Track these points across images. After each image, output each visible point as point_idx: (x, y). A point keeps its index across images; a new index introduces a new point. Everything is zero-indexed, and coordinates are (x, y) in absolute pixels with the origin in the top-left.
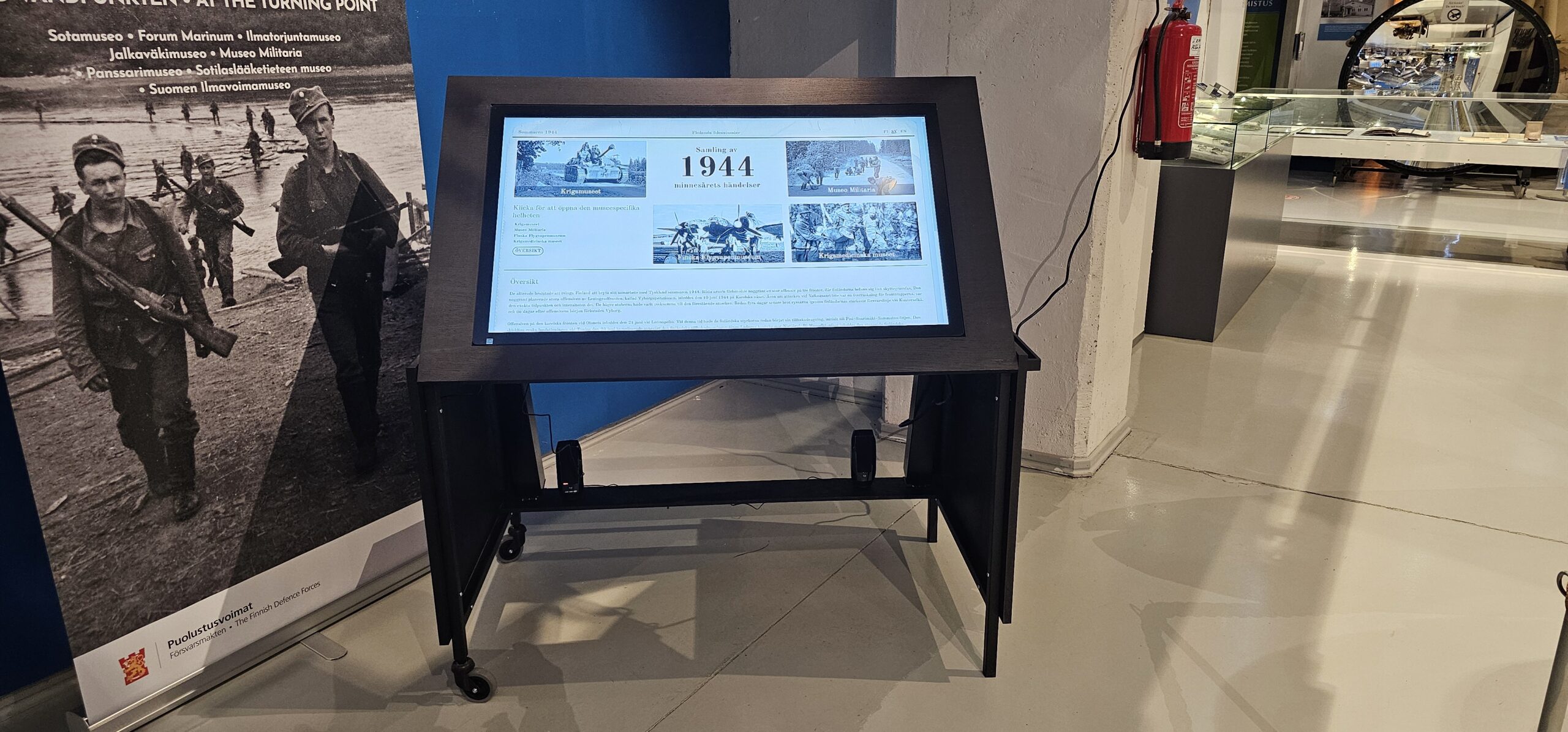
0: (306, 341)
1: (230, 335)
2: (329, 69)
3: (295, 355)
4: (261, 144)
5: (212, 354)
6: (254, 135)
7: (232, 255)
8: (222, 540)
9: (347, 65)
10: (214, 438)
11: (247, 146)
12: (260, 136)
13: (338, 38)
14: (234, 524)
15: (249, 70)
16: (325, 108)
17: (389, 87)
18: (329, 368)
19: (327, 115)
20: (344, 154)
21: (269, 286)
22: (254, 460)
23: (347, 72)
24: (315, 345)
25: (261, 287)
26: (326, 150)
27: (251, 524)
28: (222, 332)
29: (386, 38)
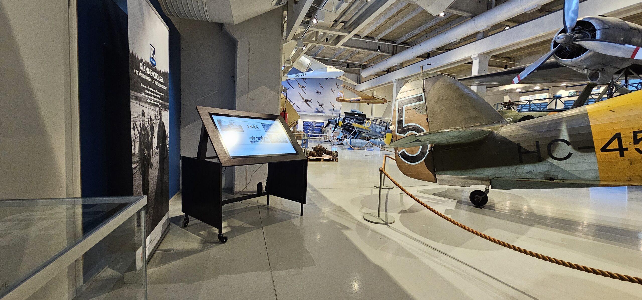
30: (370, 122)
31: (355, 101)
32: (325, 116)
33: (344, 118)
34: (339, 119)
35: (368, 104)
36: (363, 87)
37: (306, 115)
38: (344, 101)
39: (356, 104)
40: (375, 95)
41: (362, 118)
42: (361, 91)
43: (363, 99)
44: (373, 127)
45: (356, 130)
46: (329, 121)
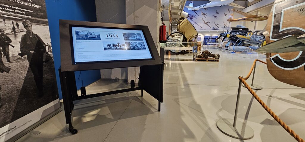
0: (27, 70)
1: (9, 68)
2: (31, 17)
3: (25, 73)
4: (16, 29)
5: (4, 72)
6: (14, 27)
7: (9, 51)
8: (8, 113)
9: (35, 17)
10: (5, 90)
11: (12, 29)
12: (16, 27)
13: (33, 12)
14: (11, 109)
15: (13, 14)
16: (30, 24)
17: (43, 23)
18: (32, 75)
19: (30, 26)
20: (34, 34)
21: (18, 58)
22: (16, 95)
23: (35, 19)
24: (29, 71)
25: (17, 58)
26: (31, 32)
27: (15, 109)
28: (7, 67)
29: (42, 14)
30: (252, 34)
31: (242, 20)
32: (219, 32)
33: (231, 32)
34: (227, 33)
35: (252, 21)
36: (249, 9)
37: (206, 32)
38: (233, 20)
39: (242, 22)
40: (259, 14)
41: (245, 31)
42: (248, 13)
43: (248, 18)
44: (254, 37)
45: (239, 40)
46: (221, 35)
